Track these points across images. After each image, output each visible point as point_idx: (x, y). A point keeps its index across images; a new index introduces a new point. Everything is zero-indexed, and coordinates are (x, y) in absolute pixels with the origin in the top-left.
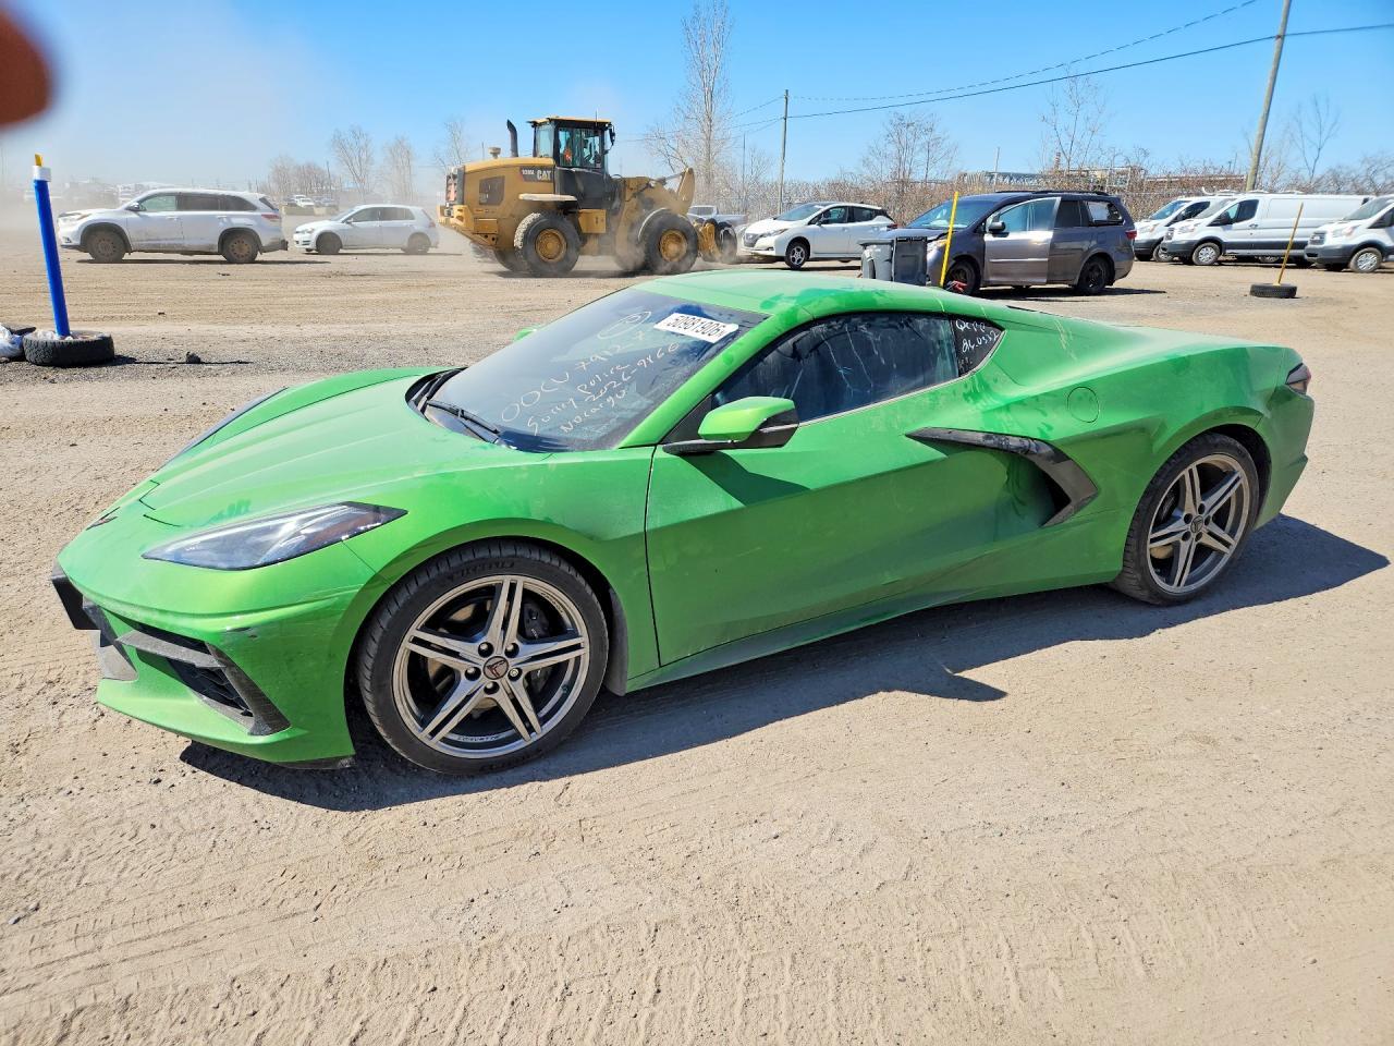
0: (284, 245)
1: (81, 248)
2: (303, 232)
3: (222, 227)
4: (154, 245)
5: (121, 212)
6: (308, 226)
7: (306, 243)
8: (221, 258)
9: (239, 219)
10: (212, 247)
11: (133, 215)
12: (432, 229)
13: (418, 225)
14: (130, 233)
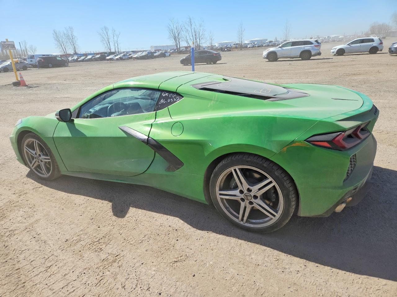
0: (319, 54)
1: (267, 58)
2: (333, 49)
3: (302, 50)
4: (283, 56)
5: (277, 48)
6: (335, 47)
7: (333, 52)
8: (300, 59)
9: (307, 47)
10: (298, 56)
11: (280, 49)
12: (381, 45)
13: (374, 44)
14: (278, 54)
